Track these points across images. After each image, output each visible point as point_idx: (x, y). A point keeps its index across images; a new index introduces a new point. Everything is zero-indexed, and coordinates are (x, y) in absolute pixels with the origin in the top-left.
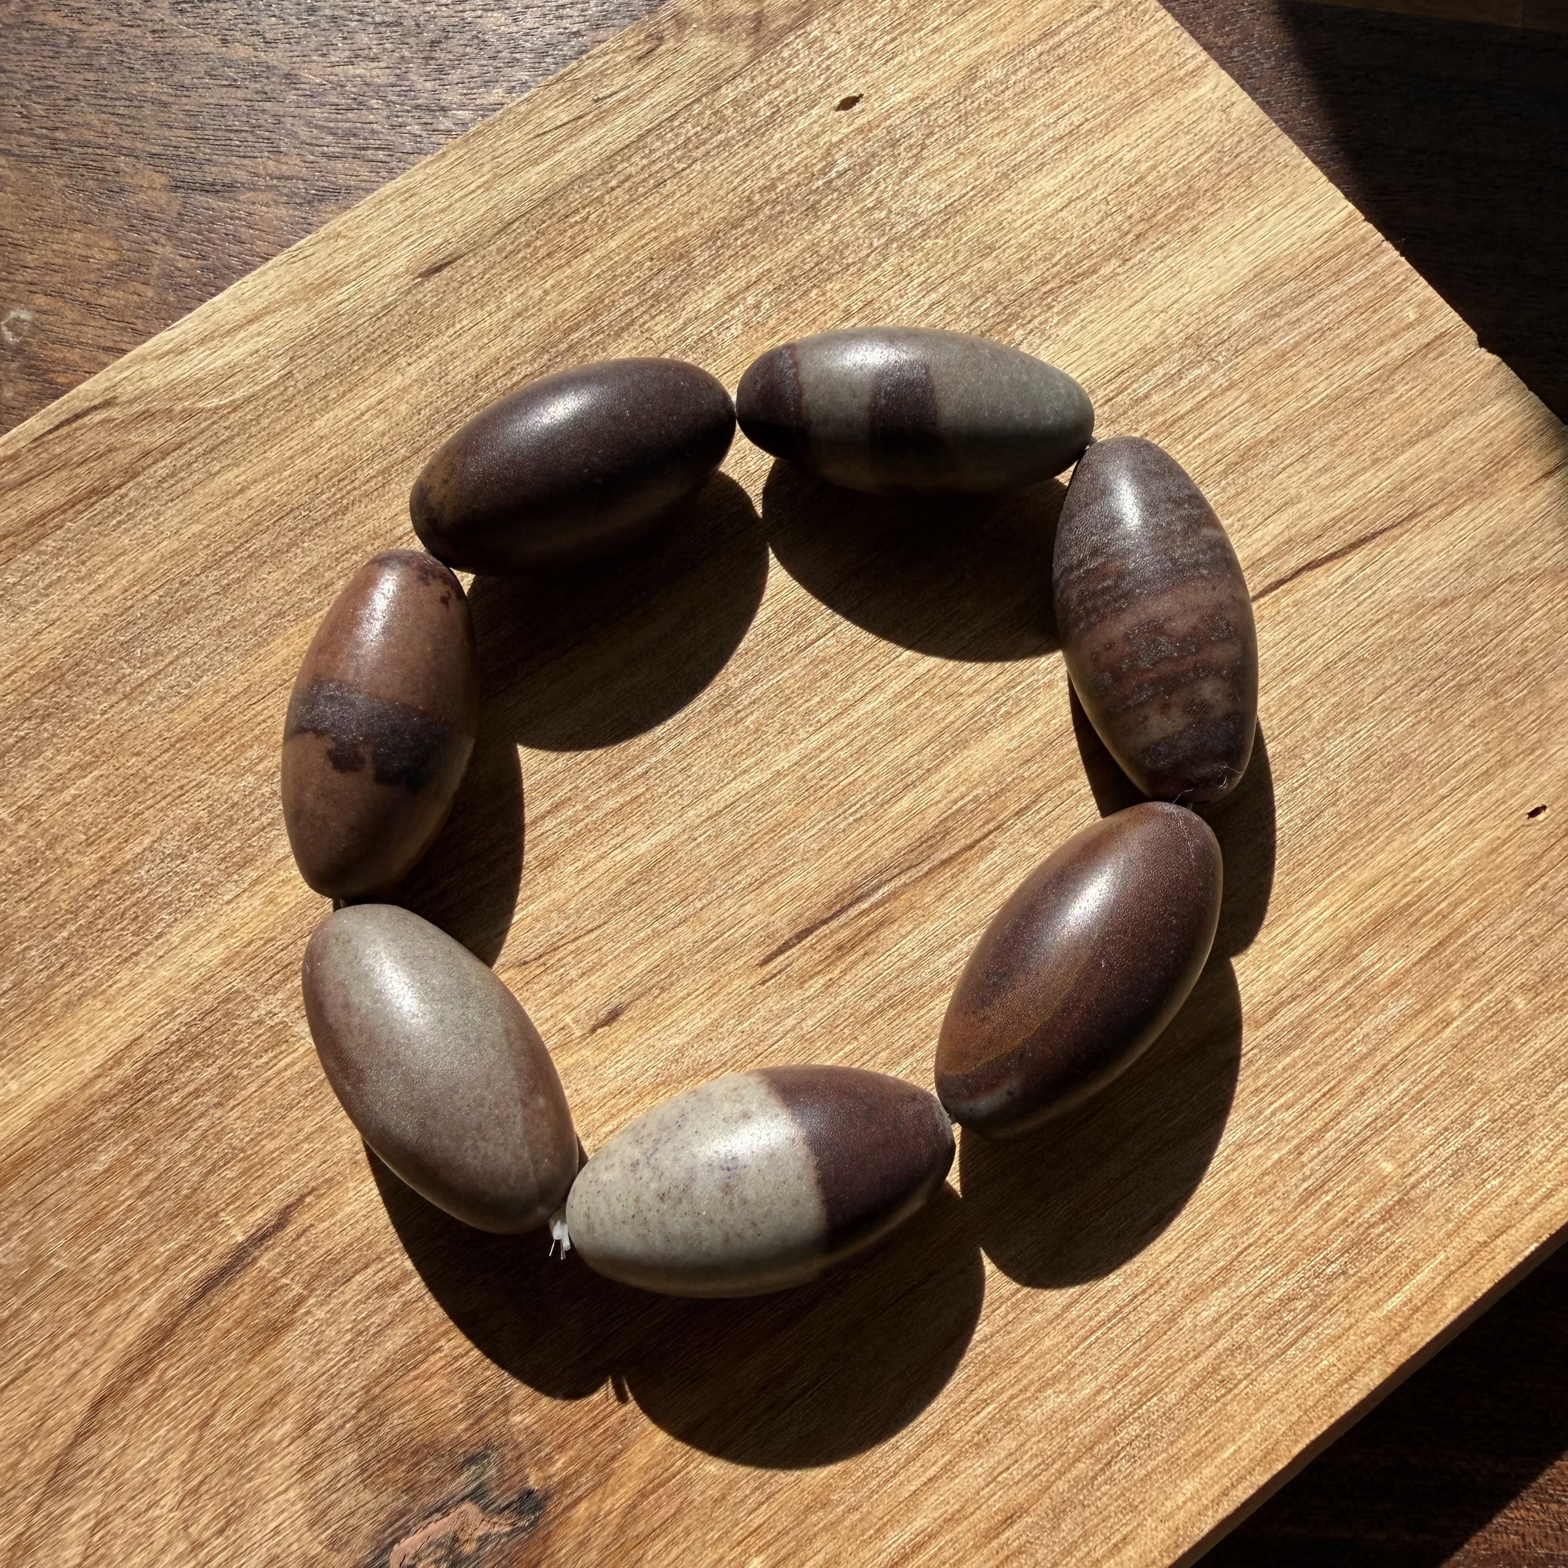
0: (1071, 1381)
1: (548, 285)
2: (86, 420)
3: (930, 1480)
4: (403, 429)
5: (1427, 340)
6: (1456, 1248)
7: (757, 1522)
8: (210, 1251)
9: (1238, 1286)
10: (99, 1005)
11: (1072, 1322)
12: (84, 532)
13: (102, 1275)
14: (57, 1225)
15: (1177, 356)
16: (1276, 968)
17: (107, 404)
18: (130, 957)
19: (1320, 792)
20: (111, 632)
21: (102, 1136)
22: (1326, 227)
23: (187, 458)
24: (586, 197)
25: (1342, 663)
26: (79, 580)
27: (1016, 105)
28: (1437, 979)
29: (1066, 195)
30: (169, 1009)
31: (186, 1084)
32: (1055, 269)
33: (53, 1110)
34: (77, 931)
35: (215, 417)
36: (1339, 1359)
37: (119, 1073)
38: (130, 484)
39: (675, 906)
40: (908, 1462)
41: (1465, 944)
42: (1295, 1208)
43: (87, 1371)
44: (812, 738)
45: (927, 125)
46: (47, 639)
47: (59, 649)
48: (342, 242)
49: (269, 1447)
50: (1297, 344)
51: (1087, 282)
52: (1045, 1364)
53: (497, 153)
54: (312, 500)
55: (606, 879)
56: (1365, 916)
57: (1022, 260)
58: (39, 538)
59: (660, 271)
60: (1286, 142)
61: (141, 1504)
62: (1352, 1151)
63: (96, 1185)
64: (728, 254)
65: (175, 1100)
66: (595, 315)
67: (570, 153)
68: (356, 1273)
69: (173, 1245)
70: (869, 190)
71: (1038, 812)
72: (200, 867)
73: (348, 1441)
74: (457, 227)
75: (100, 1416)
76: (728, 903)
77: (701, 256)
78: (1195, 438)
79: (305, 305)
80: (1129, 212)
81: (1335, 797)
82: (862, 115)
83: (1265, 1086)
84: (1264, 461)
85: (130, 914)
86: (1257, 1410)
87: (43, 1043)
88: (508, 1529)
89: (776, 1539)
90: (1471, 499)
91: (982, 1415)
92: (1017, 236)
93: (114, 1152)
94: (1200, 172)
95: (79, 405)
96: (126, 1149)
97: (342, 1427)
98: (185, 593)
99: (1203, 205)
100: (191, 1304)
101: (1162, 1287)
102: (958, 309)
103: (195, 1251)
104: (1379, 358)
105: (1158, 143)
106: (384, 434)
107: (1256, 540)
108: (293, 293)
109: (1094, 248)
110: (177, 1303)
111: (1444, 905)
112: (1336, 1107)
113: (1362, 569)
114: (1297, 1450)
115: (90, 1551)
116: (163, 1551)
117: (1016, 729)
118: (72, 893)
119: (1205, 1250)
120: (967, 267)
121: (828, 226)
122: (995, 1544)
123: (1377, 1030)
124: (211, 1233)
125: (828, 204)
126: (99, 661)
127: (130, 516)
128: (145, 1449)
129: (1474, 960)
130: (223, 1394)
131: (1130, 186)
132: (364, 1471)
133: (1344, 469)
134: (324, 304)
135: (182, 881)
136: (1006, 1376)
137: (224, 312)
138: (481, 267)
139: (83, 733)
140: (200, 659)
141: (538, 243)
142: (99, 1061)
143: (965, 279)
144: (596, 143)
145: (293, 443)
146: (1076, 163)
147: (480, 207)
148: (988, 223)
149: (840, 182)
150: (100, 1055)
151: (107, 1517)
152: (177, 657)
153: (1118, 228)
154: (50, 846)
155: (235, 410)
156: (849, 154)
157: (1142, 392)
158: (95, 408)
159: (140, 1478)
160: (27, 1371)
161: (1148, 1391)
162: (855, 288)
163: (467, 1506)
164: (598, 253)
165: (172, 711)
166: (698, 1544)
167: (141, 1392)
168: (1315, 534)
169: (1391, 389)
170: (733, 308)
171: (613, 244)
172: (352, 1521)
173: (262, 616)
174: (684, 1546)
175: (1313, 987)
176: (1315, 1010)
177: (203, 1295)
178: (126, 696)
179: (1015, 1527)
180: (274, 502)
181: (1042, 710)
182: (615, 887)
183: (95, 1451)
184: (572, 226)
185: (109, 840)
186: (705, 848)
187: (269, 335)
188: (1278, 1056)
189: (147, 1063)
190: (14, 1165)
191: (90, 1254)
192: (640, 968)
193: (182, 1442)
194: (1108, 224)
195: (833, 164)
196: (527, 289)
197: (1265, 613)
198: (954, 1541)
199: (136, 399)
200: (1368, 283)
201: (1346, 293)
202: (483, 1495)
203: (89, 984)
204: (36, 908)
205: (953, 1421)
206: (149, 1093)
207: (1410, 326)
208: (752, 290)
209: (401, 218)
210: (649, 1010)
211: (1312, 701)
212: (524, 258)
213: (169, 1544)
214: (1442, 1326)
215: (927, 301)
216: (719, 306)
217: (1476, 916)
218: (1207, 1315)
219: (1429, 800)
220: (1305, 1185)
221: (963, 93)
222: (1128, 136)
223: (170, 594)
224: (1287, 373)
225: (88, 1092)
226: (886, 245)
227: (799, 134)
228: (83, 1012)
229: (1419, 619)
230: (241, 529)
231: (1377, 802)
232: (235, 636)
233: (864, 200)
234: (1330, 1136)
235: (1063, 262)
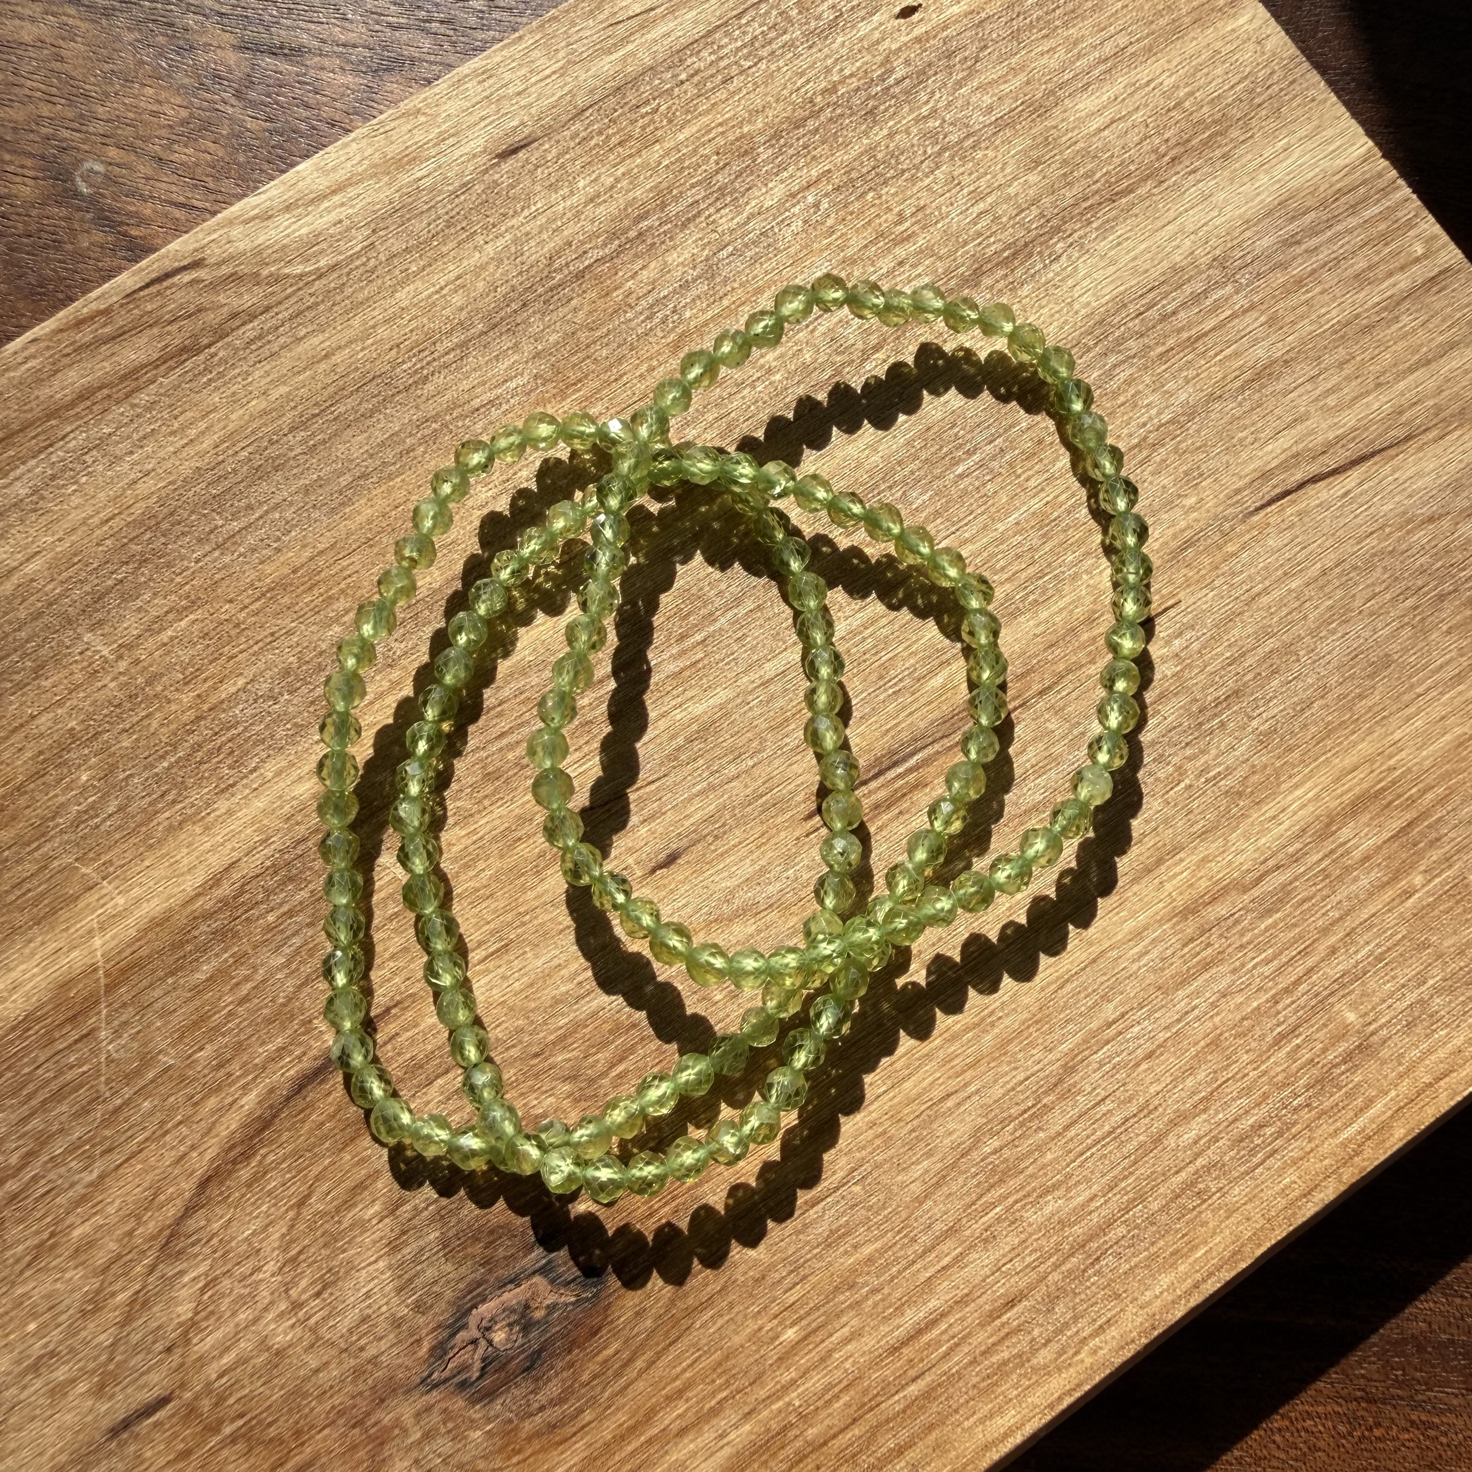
0: (1069, 1189)
1: (619, 173)
2: (176, 279)
3: (943, 1268)
4: (480, 305)
5: (1432, 274)
6: (1405, 1086)
7: (792, 1299)
8: (304, 1054)
9: (1217, 1112)
10: (198, 830)
11: (1072, 1139)
12: (176, 388)
13: (206, 1071)
14: (164, 1025)
15: (1204, 276)
16: (1263, 840)
17: (196, 264)
18: (227, 789)
19: (1312, 685)
20: (203, 485)
21: (204, 949)
22: (1347, 161)
23: (274, 321)
24: (656, 89)
25: (1337, 570)
26: (173, 433)
27: (1065, 25)
28: (1404, 856)
29: (1108, 115)
30: (263, 837)
31: (281, 905)
32: (1095, 187)
33: (158, 923)
34: (177, 762)
35: (301, 284)
36: (1300, 1178)
37: (219, 893)
38: (219, 344)
39: (730, 762)
40: (924, 1253)
41: (1429, 827)
42: (1269, 1050)
43: (195, 1154)
44: (858, 615)
45: (982, 39)
46: (142, 488)
47: (154, 499)
48: (422, 119)
49: (362, 1225)
50: (1314, 271)
51: (1124, 200)
52: (1046, 1174)
53: (572, 40)
54: (394, 368)
55: (665, 736)
56: (1345, 798)
57: (1065, 175)
58: (133, 392)
59: (726, 165)
60: (1315, 77)
61: (245, 1269)
62: (1321, 1002)
63: (199, 992)
64: (791, 151)
65: (271, 918)
66: (663, 206)
67: (641, 44)
68: (437, 1077)
69: (271, 1047)
70: (925, 98)
71: (1058, 692)
72: (291, 709)
73: (432, 1220)
74: (533, 111)
75: (207, 1193)
76: (776, 763)
77: (764, 154)
78: (1216, 355)
79: (386, 179)
80: (1166, 136)
81: (1324, 691)
82: (919, 25)
83: (1249, 943)
84: (1278, 379)
85: (226, 749)
86: (1227, 1218)
87: (147, 863)
88: (573, 1299)
89: (808, 1314)
90: (1461, 425)
91: (990, 1215)
92: (1061, 153)
93: (214, 963)
94: (1234, 101)
95: (169, 265)
96: (226, 961)
97: (426, 1208)
98: (272, 451)
99: (1234, 133)
100: (288, 1099)
101: (1150, 1113)
102: (1004, 219)
103: (291, 1053)
104: (1388, 288)
105: (1197, 70)
106: (461, 309)
107: (1267, 454)
108: (375, 166)
109: (1132, 168)
110: (276, 1098)
111: (1414, 790)
112: (1310, 962)
113: (1360, 484)
114: (1259, 1252)
115: (200, 1308)
116: (266, 1309)
117: (1044, 615)
118: (173, 727)
119: (1190, 1082)
120: (1015, 178)
121: (885, 132)
122: (998, 1322)
123: (1349, 899)
124: (306, 1037)
125: (886, 110)
126: (193, 512)
127: (221, 375)
128: (249, 1222)
129: (1438, 840)
130: (317, 1178)
131: (1169, 110)
132: (445, 1247)
133: (1348, 391)
134: (405, 179)
135: (274, 721)
136: (1013, 1183)
137: (308, 181)
138: (554, 152)
139: (178, 579)
140: (289, 514)
141: (610, 131)
142: (199, 881)
143: (1011, 190)
144: (668, 35)
145: (376, 313)
146: (1118, 85)
147: (555, 91)
148: (1034, 138)
149: (897, 90)
150: (199, 878)
151: (215, 1279)
152: (267, 512)
153: (1155, 151)
154: (149, 683)
155: (320, 277)
156: (907, 62)
157: (1170, 308)
158: (185, 268)
159: (244, 1247)
160: (140, 1151)
161: (1135, 1199)
162: (909, 193)
163: (537, 1279)
164: (667, 145)
165: (262, 563)
166: (740, 1316)
167: (245, 1173)
168: (1320, 449)
169: (1397, 319)
170: (794, 206)
171: (681, 137)
172: (435, 1289)
173: (347, 476)
174: (727, 1318)
175: (1295, 858)
176: (1296, 879)
177: (299, 1091)
178: (218, 547)
179: (1015, 1310)
180: (357, 369)
181: (1067, 599)
182: (674, 744)
183: (203, 1223)
184: (643, 117)
185: (205, 680)
186: (757, 711)
187: (352, 206)
188: (1261, 917)
189: (243, 885)
190: (123, 971)
191: (195, 1052)
192: (697, 816)
193: (282, 1217)
194: (1146, 146)
195: (892, 71)
196: (599, 176)
197: (1271, 520)
198: (963, 1319)
199: (224, 262)
200: (1383, 216)
201: (1360, 225)
202: (551, 1270)
203: (189, 812)
204: (137, 740)
205: (964, 1221)
206: (246, 911)
207: (1417, 260)
208: (812, 189)
209: (479, 98)
210: (704, 855)
211: (1308, 604)
212: (597, 145)
213: (272, 1303)
214: (1390, 1153)
215: (976, 210)
216: (781, 203)
217: (1442, 801)
218: (1188, 1137)
219: (1406, 698)
220: (1279, 1029)
221: (1017, 10)
222: (1169, 62)
223: (260, 451)
224: (1303, 298)
225: (190, 908)
226: (939, 154)
227: (861, 40)
228: (183, 836)
229: (1408, 532)
230: (326, 393)
231: (1361, 697)
232: (321, 495)
233: (920, 108)
234: (1303, 988)
235: (1103, 180)
